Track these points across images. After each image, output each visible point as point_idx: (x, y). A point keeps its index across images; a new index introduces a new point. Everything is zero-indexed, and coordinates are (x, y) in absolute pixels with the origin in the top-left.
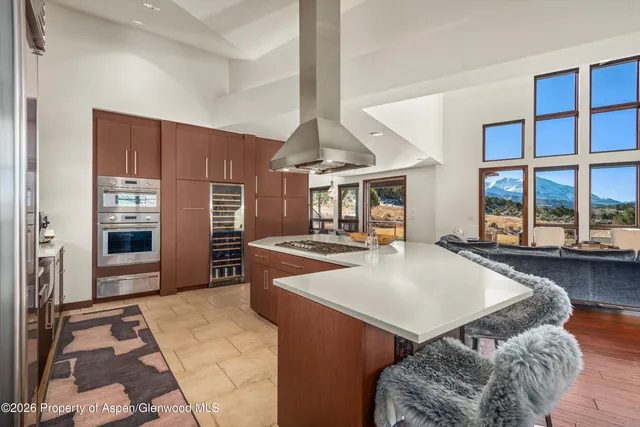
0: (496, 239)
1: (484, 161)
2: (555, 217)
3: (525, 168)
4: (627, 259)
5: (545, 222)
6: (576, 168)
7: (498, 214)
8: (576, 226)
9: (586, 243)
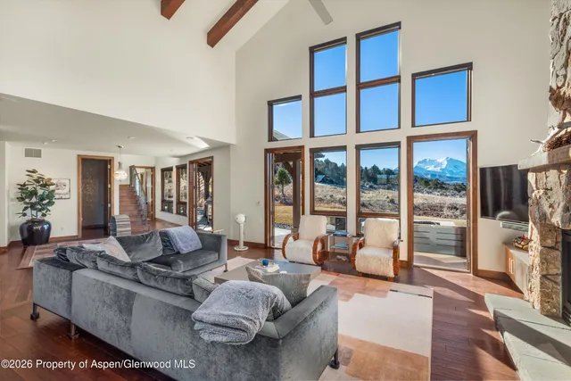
1: (270, 141)
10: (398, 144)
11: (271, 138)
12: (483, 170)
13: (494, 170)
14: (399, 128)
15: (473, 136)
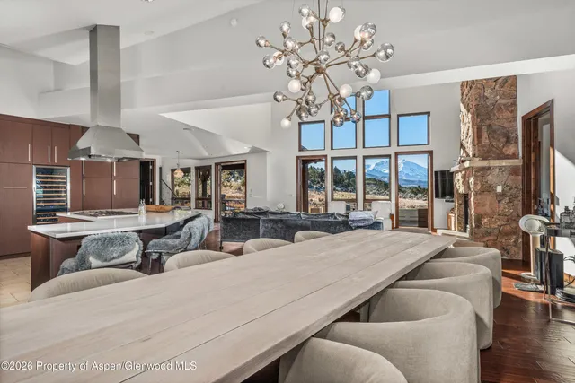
4: (330, 218)
6: (356, 158)
8: (356, 200)
10: (389, 156)
11: (301, 149)
12: (436, 173)
13: (443, 173)
14: (390, 146)
15: (430, 153)
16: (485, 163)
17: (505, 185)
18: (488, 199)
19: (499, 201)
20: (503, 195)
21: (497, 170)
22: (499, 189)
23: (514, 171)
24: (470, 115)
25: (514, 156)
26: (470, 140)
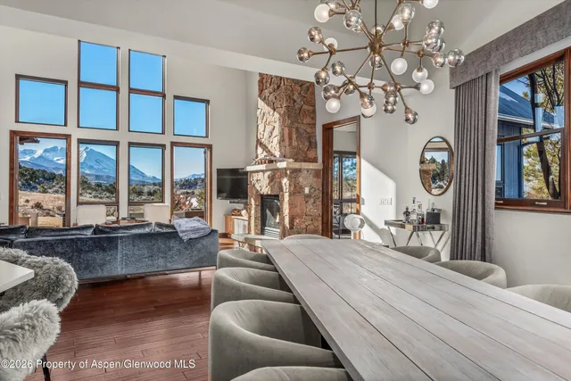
0: (36, 222)
1: (17, 121)
2: (108, 194)
3: (67, 137)
4: (147, 230)
5: (97, 200)
6: (117, 144)
7: (45, 191)
8: (117, 203)
9: (124, 219)
10: (162, 146)
16: (297, 165)
17: (311, 188)
18: (299, 199)
19: (307, 202)
20: (308, 196)
21: (305, 172)
22: (307, 191)
23: (316, 174)
24: (277, 115)
25: (315, 160)
26: (276, 140)
